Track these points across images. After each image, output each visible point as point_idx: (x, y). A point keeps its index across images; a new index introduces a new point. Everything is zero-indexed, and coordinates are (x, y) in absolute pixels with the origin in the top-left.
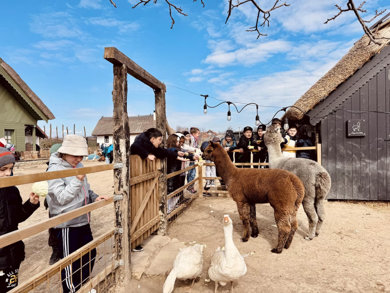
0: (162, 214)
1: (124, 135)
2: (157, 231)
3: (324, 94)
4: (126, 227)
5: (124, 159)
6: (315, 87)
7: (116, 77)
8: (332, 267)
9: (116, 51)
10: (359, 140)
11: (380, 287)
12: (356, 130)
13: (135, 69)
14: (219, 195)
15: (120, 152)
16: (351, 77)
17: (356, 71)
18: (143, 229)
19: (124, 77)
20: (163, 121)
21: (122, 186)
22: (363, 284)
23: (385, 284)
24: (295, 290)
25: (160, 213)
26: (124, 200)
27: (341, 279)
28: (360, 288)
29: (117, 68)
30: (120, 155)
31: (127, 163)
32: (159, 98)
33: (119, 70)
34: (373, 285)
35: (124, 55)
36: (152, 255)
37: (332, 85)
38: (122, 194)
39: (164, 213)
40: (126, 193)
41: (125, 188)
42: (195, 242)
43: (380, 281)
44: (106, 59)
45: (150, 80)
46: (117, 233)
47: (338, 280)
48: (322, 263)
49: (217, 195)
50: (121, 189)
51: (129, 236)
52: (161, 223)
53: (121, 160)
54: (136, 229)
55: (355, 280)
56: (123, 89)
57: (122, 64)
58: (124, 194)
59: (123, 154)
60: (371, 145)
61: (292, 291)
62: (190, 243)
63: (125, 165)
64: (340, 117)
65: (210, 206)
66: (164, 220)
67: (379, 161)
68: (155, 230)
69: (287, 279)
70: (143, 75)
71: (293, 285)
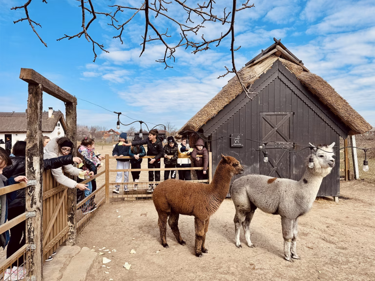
0: (71, 225)
1: (38, 152)
2: (65, 241)
3: (214, 112)
4: (39, 243)
5: (38, 176)
6: (207, 106)
7: (31, 95)
8: (220, 255)
9: (33, 72)
10: (238, 149)
11: (252, 267)
12: (236, 142)
13: (50, 87)
14: (125, 199)
15: (33, 169)
16: (233, 100)
17: (237, 97)
18: (53, 242)
19: (40, 96)
20: (74, 133)
21: (35, 203)
22: (241, 266)
23: (255, 264)
24: (193, 279)
25: (69, 223)
26: (37, 216)
27: (226, 264)
28: (239, 269)
29: (32, 87)
30: (34, 173)
31: (41, 180)
32: (70, 111)
33: (35, 90)
34: (248, 265)
35: (41, 75)
36: (62, 266)
37: (220, 106)
38: (35, 211)
39: (73, 223)
40: (39, 210)
41: (39, 204)
42: (104, 248)
43: (252, 262)
44: (22, 79)
45: (63, 96)
46: (29, 250)
47: (224, 266)
48: (213, 253)
49: (123, 199)
50: (34, 205)
51: (42, 251)
52: (70, 233)
53: (34, 177)
54: (46, 244)
55: (236, 263)
56: (39, 108)
57: (38, 84)
58: (37, 210)
59: (36, 172)
60: (247, 153)
61: (191, 280)
62: (100, 249)
63: (39, 182)
64: (226, 132)
65: (117, 211)
66: (73, 231)
67: (252, 166)
68: (64, 240)
69: (187, 270)
70: (56, 92)
71: (192, 274)
